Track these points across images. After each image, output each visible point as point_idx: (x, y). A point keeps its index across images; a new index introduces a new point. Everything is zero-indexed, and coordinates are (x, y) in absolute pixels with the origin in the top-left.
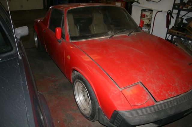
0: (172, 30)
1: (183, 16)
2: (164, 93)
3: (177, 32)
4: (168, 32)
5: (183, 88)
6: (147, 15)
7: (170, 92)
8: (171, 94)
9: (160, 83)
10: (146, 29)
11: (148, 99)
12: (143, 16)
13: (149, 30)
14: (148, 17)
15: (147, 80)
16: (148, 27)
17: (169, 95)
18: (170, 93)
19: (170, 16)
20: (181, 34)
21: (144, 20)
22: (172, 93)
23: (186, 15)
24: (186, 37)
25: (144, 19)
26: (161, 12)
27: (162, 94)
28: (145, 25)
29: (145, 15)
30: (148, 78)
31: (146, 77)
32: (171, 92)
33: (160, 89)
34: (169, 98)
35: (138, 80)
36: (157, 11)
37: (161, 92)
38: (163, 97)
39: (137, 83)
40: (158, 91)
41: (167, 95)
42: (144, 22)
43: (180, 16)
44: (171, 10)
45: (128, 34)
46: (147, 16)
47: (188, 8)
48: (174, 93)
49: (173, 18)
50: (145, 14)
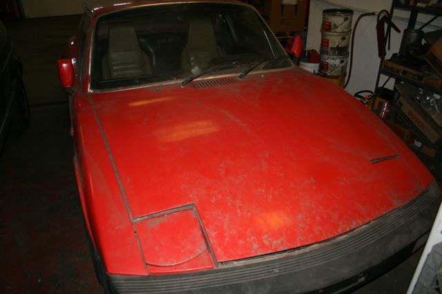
0: (391, 64)
1: (425, 25)
2: (248, 239)
3: (402, 68)
4: (383, 68)
5: (317, 229)
6: (335, 25)
7: (270, 237)
8: (271, 245)
9: (248, 211)
10: (333, 59)
11: (200, 252)
12: (327, 27)
13: (342, 62)
14: (339, 30)
15: (213, 200)
16: (340, 54)
17: (263, 246)
18: (266, 242)
19: (386, 26)
20: (412, 74)
21: (328, 37)
22: (275, 242)
23: (431, 24)
24: (423, 82)
25: (329, 33)
26: (372, 16)
27: (241, 242)
28: (332, 48)
29: (330, 23)
30: (220, 196)
31: (216, 192)
32: (270, 239)
33: (240, 229)
34: (259, 254)
35: (190, 200)
36: (361, 13)
37: (242, 236)
38: (240, 252)
39: (184, 208)
40: (234, 232)
41: (256, 246)
42: (328, 41)
43: (417, 27)
44: (389, 9)
45: (238, 74)
46: (336, 27)
47: (430, 5)
48: (279, 242)
49: (398, 31)
50: (329, 21)
